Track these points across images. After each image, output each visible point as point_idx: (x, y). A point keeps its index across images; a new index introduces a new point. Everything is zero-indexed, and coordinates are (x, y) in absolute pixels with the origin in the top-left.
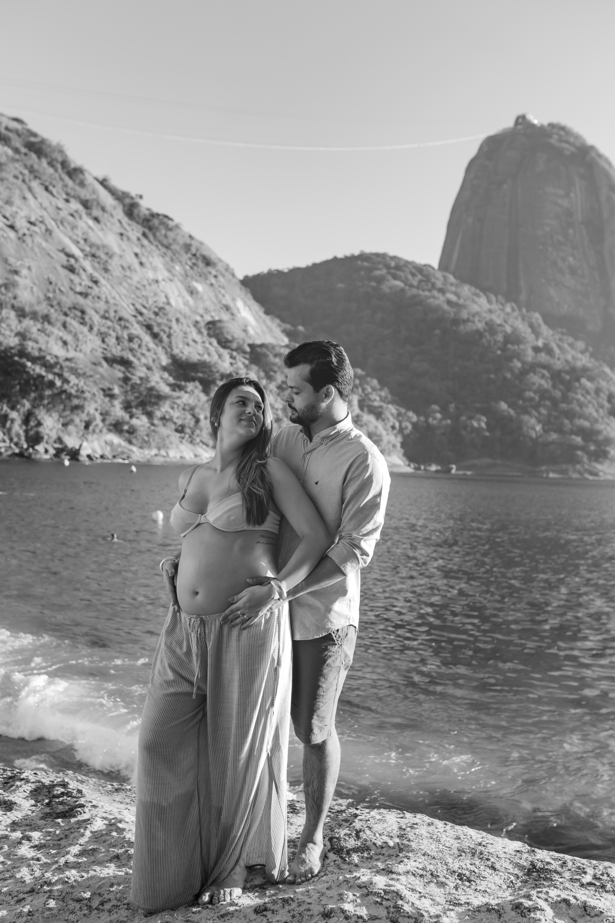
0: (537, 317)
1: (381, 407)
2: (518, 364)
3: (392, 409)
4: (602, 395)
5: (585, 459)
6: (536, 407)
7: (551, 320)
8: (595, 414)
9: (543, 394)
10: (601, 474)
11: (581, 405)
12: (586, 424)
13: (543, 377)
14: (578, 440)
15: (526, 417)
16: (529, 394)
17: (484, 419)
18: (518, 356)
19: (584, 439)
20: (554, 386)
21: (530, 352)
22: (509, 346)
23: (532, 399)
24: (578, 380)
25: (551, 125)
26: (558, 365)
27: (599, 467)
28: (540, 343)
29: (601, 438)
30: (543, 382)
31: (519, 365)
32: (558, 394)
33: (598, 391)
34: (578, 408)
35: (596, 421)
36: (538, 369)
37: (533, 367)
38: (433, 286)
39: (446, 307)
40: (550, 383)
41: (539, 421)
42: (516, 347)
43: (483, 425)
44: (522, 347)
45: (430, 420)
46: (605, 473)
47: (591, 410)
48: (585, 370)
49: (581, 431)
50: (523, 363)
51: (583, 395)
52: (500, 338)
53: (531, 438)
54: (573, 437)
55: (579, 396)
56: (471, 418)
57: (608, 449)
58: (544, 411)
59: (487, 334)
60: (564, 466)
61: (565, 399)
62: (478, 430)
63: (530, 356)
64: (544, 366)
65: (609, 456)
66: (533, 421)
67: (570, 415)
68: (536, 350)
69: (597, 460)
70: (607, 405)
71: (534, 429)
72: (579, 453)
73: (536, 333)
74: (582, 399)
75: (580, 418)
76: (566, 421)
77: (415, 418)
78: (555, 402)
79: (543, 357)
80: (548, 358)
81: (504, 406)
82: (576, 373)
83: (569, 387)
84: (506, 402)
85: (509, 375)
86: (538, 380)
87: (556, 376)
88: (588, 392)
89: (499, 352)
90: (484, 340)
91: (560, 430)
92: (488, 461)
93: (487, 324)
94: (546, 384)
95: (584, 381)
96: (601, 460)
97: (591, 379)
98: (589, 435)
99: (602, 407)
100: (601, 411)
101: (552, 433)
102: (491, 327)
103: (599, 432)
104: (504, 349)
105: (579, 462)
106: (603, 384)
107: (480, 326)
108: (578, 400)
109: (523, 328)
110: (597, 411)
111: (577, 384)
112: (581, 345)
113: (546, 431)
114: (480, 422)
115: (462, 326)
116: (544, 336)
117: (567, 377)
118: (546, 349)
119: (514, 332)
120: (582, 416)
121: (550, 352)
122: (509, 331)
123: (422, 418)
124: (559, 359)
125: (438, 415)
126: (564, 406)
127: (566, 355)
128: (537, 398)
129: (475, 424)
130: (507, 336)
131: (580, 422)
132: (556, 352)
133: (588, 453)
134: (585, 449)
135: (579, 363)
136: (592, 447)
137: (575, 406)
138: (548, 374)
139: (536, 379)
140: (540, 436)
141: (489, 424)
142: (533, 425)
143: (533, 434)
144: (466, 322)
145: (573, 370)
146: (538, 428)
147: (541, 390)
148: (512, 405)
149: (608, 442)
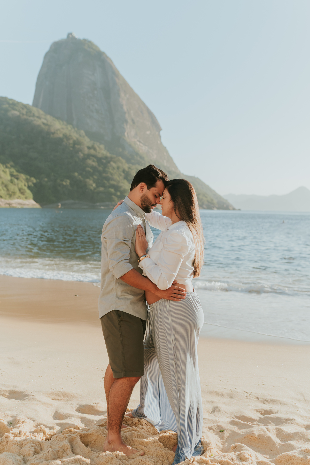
0: (82, 132)
1: (18, 175)
2: (81, 155)
3: (23, 176)
4: (121, 170)
5: (116, 199)
6: (92, 175)
8: (118, 179)
11: (112, 174)
12: (115, 183)
13: (94, 161)
14: (112, 190)
15: (88, 180)
16: (88, 169)
17: (68, 181)
18: (81, 150)
19: (115, 190)
20: (99, 165)
21: (86, 149)
22: (76, 146)
23: (89, 172)
24: (109, 162)
25: (85, 40)
26: (99, 155)
32: (101, 169)
33: (118, 168)
34: (110, 176)
35: (119, 182)
36: (91, 157)
37: (89, 156)
39: (43, 126)
40: (97, 163)
41: (94, 182)
42: (79, 147)
43: (68, 184)
44: (82, 146)
45: (42, 181)
47: (116, 177)
48: (111, 158)
49: (113, 186)
50: (83, 154)
51: (112, 170)
52: (71, 141)
53: (91, 190)
54: (110, 189)
55: (110, 170)
56: (62, 181)
58: (95, 177)
59: (65, 140)
60: (107, 203)
61: (105, 171)
62: (66, 186)
63: (86, 151)
64: (94, 156)
66: (91, 182)
67: (108, 179)
68: (89, 148)
70: (123, 174)
71: (92, 185)
72: (113, 197)
74: (112, 172)
76: (106, 182)
77: (34, 180)
78: (100, 173)
79: (92, 152)
80: (94, 152)
81: (76, 174)
82: (108, 160)
83: (105, 166)
85: (78, 160)
87: (99, 160)
88: (114, 168)
89: (71, 149)
90: (64, 143)
91: (104, 186)
92: (71, 201)
93: (63, 135)
94: (95, 164)
95: (112, 163)
97: (115, 162)
98: (117, 188)
99: (121, 175)
100: (120, 177)
101: (101, 187)
102: (67, 137)
103: (120, 187)
104: (74, 147)
105: (113, 200)
106: (120, 164)
107: (61, 136)
108: (110, 172)
111: (109, 165)
113: (97, 186)
114: (67, 182)
115: (52, 136)
116: (87, 142)
117: (104, 161)
118: (93, 148)
119: (77, 139)
120: (112, 179)
121: (95, 149)
122: (75, 139)
123: (38, 181)
124: (99, 153)
125: (46, 179)
126: (104, 175)
127: (102, 151)
128: (92, 171)
129: (64, 183)
130: (74, 141)
131: (112, 182)
132: (98, 149)
133: (118, 197)
134: (115, 195)
135: (109, 155)
136: (119, 194)
137: (109, 175)
138: (95, 160)
139: (90, 162)
140: (95, 189)
141: (70, 183)
142: (92, 184)
143: (92, 188)
144: (54, 133)
145: (106, 158)
146: (94, 185)
147: (93, 168)
148: (80, 174)
149: (125, 191)
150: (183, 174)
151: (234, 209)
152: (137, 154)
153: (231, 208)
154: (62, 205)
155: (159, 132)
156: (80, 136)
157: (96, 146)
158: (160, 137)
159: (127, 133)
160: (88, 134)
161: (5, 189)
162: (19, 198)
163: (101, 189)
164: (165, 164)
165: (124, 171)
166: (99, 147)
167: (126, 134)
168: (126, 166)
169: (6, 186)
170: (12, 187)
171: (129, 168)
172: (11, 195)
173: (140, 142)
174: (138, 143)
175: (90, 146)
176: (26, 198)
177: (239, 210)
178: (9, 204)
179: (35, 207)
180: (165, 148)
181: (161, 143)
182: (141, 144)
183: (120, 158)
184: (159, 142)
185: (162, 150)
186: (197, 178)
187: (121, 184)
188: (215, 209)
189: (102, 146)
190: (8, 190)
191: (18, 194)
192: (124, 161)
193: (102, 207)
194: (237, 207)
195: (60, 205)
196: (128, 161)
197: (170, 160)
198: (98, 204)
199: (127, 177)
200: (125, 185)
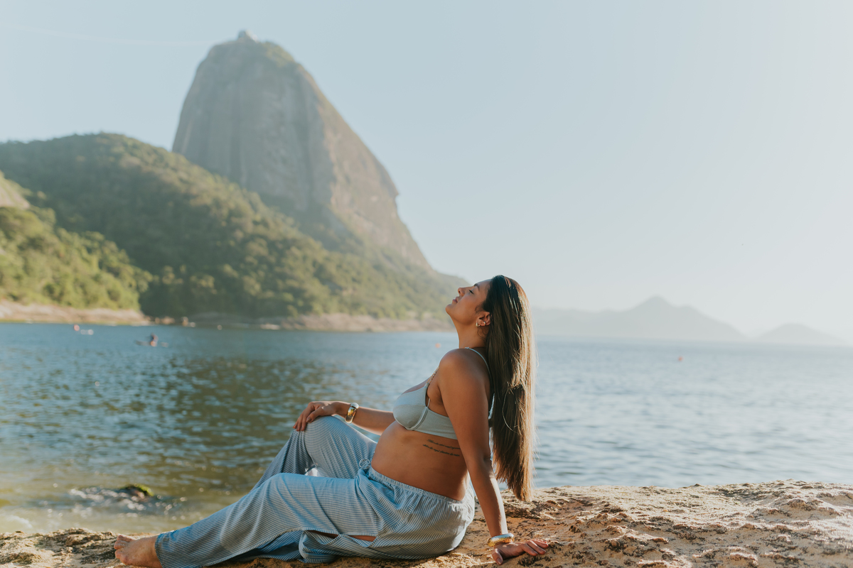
0: (255, 197)
2: (239, 234)
3: (128, 270)
4: (309, 262)
6: (256, 270)
7: (268, 200)
8: (302, 277)
9: (261, 259)
11: (291, 269)
12: (295, 284)
13: (261, 245)
14: (289, 297)
15: (246, 279)
16: (250, 259)
17: (212, 279)
18: (240, 227)
19: (294, 296)
20: (270, 253)
21: (250, 225)
22: (233, 219)
23: (251, 264)
24: (289, 248)
25: (268, 43)
26: (273, 236)
28: (258, 218)
29: (307, 295)
30: (261, 250)
31: (241, 235)
32: (272, 259)
33: (305, 258)
35: (303, 282)
36: (257, 239)
37: (253, 237)
38: (167, 165)
40: (267, 251)
41: (258, 281)
42: (239, 220)
43: (211, 284)
44: (242, 220)
45: (165, 279)
46: (311, 324)
47: (299, 273)
48: (294, 241)
49: (292, 290)
50: (244, 233)
51: (292, 261)
52: (225, 212)
53: (251, 296)
54: (286, 295)
55: (290, 262)
56: (200, 278)
57: (312, 304)
58: (261, 273)
59: (214, 208)
60: (278, 319)
61: (279, 264)
62: (206, 289)
63: (250, 228)
64: (263, 237)
65: (315, 310)
66: (253, 282)
67: (283, 277)
68: (256, 223)
69: (304, 313)
70: (312, 269)
71: (253, 288)
72: (290, 308)
73: (254, 208)
74: (292, 264)
75: (290, 279)
76: (279, 282)
77: (149, 277)
78: (271, 266)
79: (261, 229)
80: (265, 230)
81: (228, 269)
82: (288, 244)
83: (281, 254)
84: (230, 265)
85: (232, 243)
86: (258, 248)
87: (271, 245)
88: (296, 258)
89: (224, 224)
90: (211, 213)
91: (275, 289)
93: (213, 199)
94: (263, 251)
95: (294, 250)
96: (307, 313)
97: (299, 248)
98: (298, 293)
99: (308, 270)
100: (307, 274)
101: (268, 292)
102: (218, 204)
103: (305, 291)
104: (228, 220)
105: (290, 315)
106: (309, 252)
107: (208, 201)
108: (289, 265)
109: (244, 205)
110: (304, 274)
111: (288, 252)
112: (290, 220)
113: (264, 289)
114: (209, 282)
115: (192, 201)
117: (280, 246)
118: (263, 223)
120: (292, 278)
121: (266, 225)
122: (233, 206)
123: (156, 277)
124: (273, 231)
126: (277, 269)
128: (256, 262)
129: (204, 283)
130: (230, 211)
131: (291, 283)
132: (272, 225)
133: (298, 308)
134: (294, 304)
136: (301, 303)
137: (287, 271)
138: (264, 242)
139: (255, 247)
140: (258, 293)
141: (215, 284)
142: (253, 286)
143: (253, 292)
144: (195, 197)
145: (285, 240)
146: (257, 287)
147: (259, 256)
148: (236, 268)
149: (312, 298)
155: (394, 198)
157: (269, 219)
159: (336, 200)
161: (80, 290)
162: (106, 306)
163: (270, 294)
165: (315, 263)
166: (274, 221)
167: (332, 200)
168: (320, 255)
169: (83, 286)
170: (93, 288)
171: (327, 259)
172: (90, 301)
173: (359, 214)
174: (356, 216)
176: (120, 307)
178: (82, 317)
179: (135, 324)
184: (393, 215)
187: (306, 286)
190: (85, 293)
191: (105, 298)
192: (317, 245)
195: (185, 321)
199: (320, 273)
200: (315, 288)
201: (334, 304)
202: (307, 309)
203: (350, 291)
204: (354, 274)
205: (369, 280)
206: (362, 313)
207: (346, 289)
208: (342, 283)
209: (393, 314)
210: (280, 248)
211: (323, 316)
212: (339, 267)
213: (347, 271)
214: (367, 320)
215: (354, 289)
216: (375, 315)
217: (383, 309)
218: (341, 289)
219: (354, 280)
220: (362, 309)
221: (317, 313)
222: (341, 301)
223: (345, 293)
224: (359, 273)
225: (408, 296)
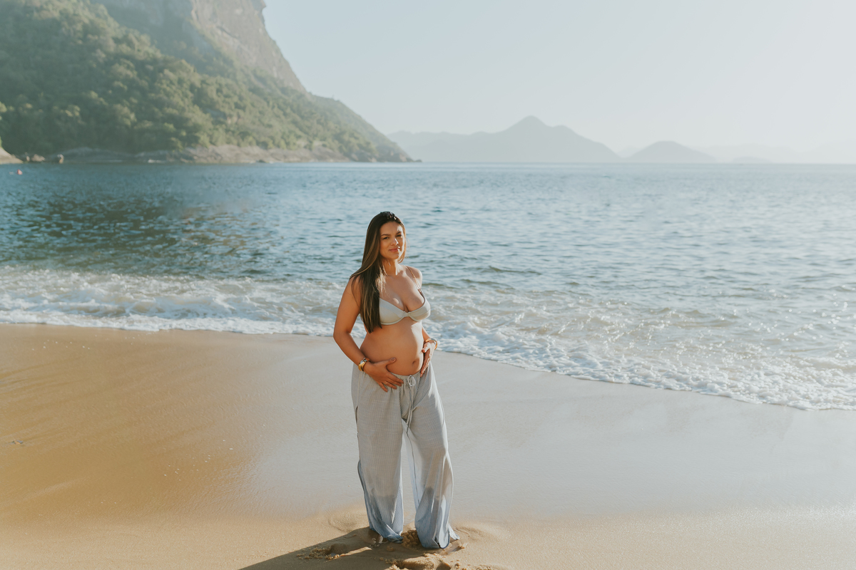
2: (101, 55)
4: (185, 85)
5: (179, 144)
6: (127, 97)
8: (181, 103)
9: (131, 84)
10: (195, 158)
11: (168, 94)
12: (175, 112)
13: (128, 67)
14: (171, 127)
15: (119, 106)
16: (118, 84)
17: (77, 108)
18: (101, 46)
19: (175, 126)
20: (139, 75)
21: (111, 43)
22: (90, 36)
23: (121, 89)
24: (161, 71)
26: (140, 56)
27: (192, 151)
29: (190, 124)
30: (129, 72)
31: (103, 56)
32: (144, 83)
33: (180, 81)
34: (165, 98)
35: (183, 110)
36: (123, 60)
37: (118, 58)
40: (135, 73)
41: (132, 111)
42: (96, 38)
43: (77, 114)
44: (102, 37)
45: (21, 109)
46: (199, 157)
47: (177, 99)
48: (165, 61)
49: (171, 119)
50: (105, 53)
51: (168, 85)
52: (79, 27)
53: (127, 127)
54: (166, 124)
55: (165, 86)
56: (65, 108)
57: (197, 134)
58: (135, 101)
59: (65, 23)
60: (161, 152)
61: (152, 88)
62: (72, 120)
63: (112, 47)
64: (128, 57)
65: (200, 141)
66: (126, 110)
67: (160, 104)
68: (117, 41)
69: (189, 146)
70: (190, 95)
71: (128, 118)
72: (173, 139)
74: (168, 89)
75: (168, 107)
76: (156, 110)
78: (143, 92)
79: (125, 48)
80: (129, 49)
81: (94, 95)
82: (159, 65)
83: (154, 77)
84: (96, 92)
85: (95, 66)
86: (124, 71)
87: (140, 66)
88: (171, 83)
89: (80, 42)
90: (63, 29)
91: (152, 118)
92: (85, 149)
93: (61, 13)
94: (132, 74)
95: (167, 72)
96: (193, 145)
97: (173, 70)
98: (180, 122)
99: (187, 96)
100: (186, 100)
101: (146, 121)
103: (187, 120)
104: (84, 39)
105: (174, 148)
106: (184, 75)
107: (56, 15)
108: (164, 90)
110: (182, 100)
111: (161, 75)
113: (140, 119)
114: (75, 112)
115: (35, 14)
116: (112, 28)
117: (151, 68)
118: (125, 40)
119: (92, 22)
120: (170, 105)
121: (130, 44)
122: (87, 21)
123: (11, 108)
124: (139, 51)
125: (29, 106)
126: (152, 96)
127: (146, 48)
128: (126, 88)
129: (69, 114)
130: (85, 26)
131: (170, 111)
132: (137, 43)
133: (181, 139)
134: (176, 135)
135: (159, 55)
136: (184, 134)
137: (162, 95)
138: (132, 65)
139: (122, 69)
140: (134, 124)
141: (81, 113)
142: (127, 114)
143: (128, 123)
144: (40, 9)
145: (154, 61)
146: (132, 116)
147: (130, 82)
148: (102, 94)
149: (197, 128)
150: (310, 93)
151: (409, 160)
152: (218, 54)
153: (403, 158)
154: (66, 157)
155: (261, 11)
156: (98, 16)
157: (131, 36)
158: (263, 21)
159: (196, 12)
160: (114, 12)
163: (148, 124)
164: (275, 75)
165: (192, 88)
166: (138, 40)
167: (193, 13)
168: (196, 79)
171: (203, 82)
173: (223, 30)
174: (219, 32)
175: (120, 36)
177: (419, 161)
180: (274, 42)
181: (266, 33)
182: (225, 35)
183: (184, 62)
184: (261, 30)
185: (268, 47)
186: (338, 102)
187: (188, 114)
188: (374, 160)
189: (145, 38)
192: (191, 68)
193: (150, 161)
194: (415, 158)
196: (200, 68)
197: (284, 65)
198: (142, 154)
199: (200, 99)
200: (197, 116)
201: (220, 134)
202: (192, 140)
203: (235, 119)
204: (236, 99)
205: (253, 105)
206: (250, 144)
207: (231, 116)
208: (227, 111)
209: (283, 143)
210: (150, 70)
211: (211, 147)
212: (219, 91)
213: (227, 96)
214: (257, 150)
215: (239, 117)
216: (264, 145)
217: (272, 138)
218: (225, 116)
219: (237, 106)
220: (250, 139)
221: (203, 145)
222: (227, 131)
223: (229, 121)
224: (241, 98)
225: (295, 123)
